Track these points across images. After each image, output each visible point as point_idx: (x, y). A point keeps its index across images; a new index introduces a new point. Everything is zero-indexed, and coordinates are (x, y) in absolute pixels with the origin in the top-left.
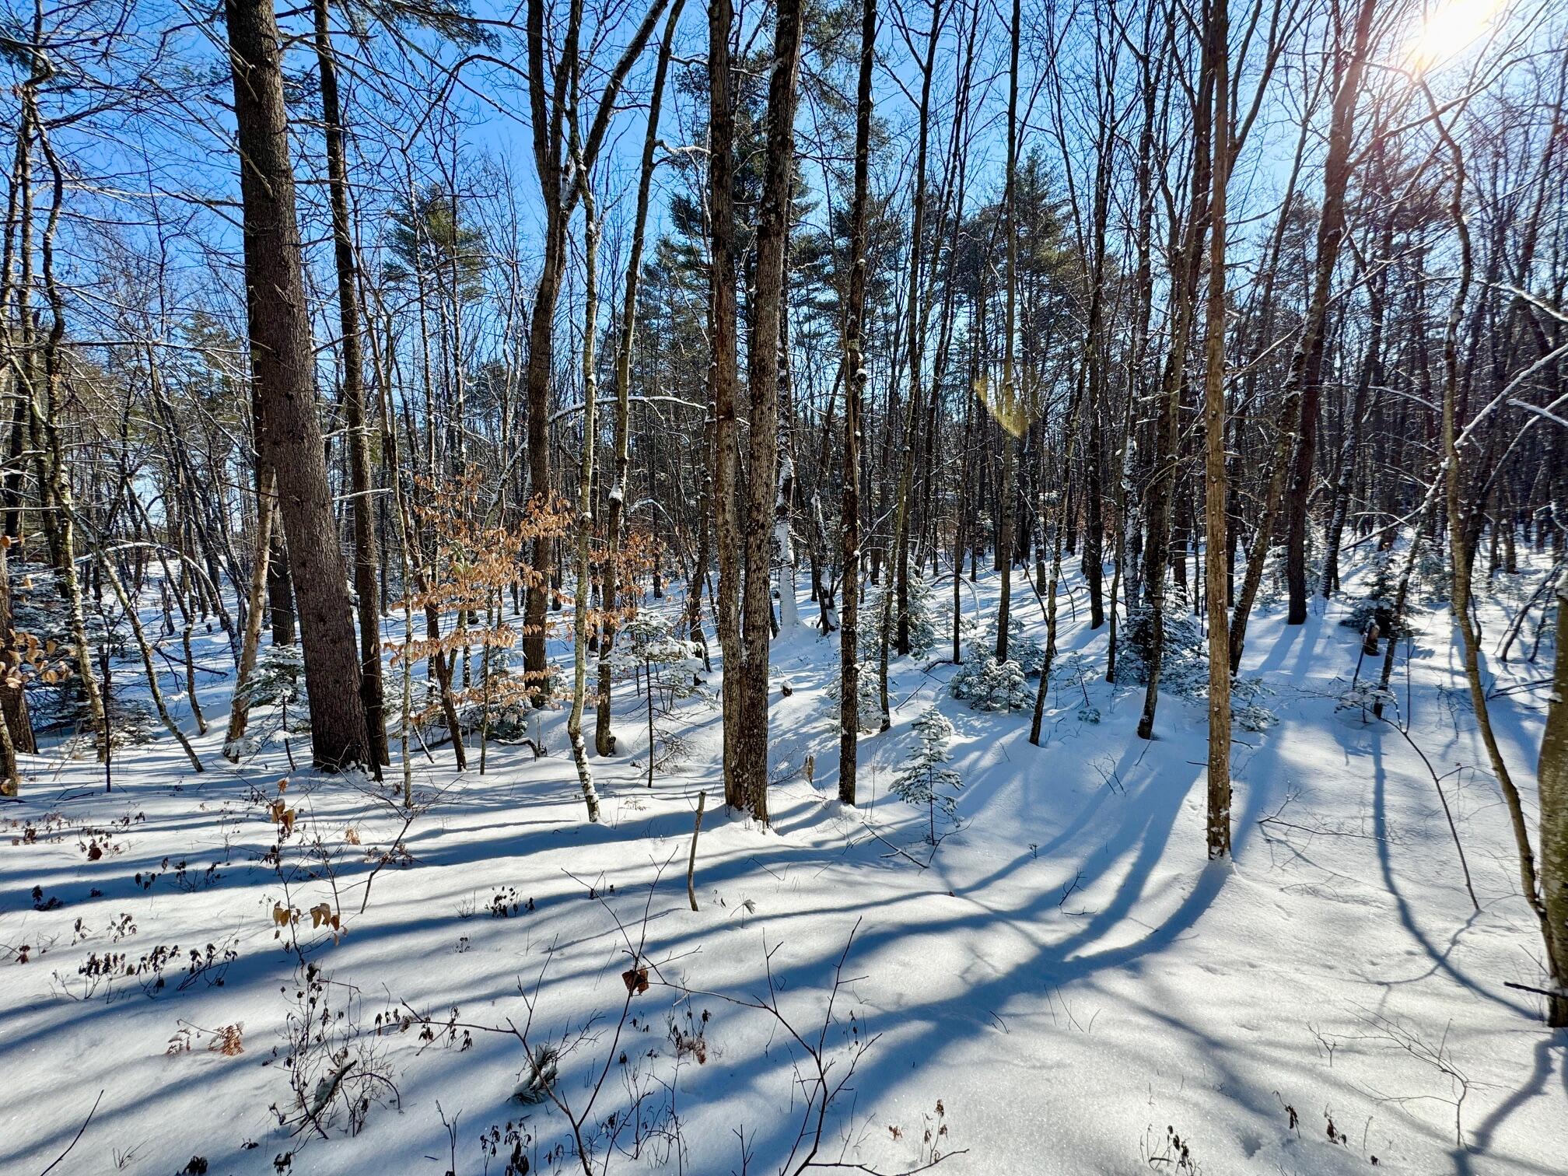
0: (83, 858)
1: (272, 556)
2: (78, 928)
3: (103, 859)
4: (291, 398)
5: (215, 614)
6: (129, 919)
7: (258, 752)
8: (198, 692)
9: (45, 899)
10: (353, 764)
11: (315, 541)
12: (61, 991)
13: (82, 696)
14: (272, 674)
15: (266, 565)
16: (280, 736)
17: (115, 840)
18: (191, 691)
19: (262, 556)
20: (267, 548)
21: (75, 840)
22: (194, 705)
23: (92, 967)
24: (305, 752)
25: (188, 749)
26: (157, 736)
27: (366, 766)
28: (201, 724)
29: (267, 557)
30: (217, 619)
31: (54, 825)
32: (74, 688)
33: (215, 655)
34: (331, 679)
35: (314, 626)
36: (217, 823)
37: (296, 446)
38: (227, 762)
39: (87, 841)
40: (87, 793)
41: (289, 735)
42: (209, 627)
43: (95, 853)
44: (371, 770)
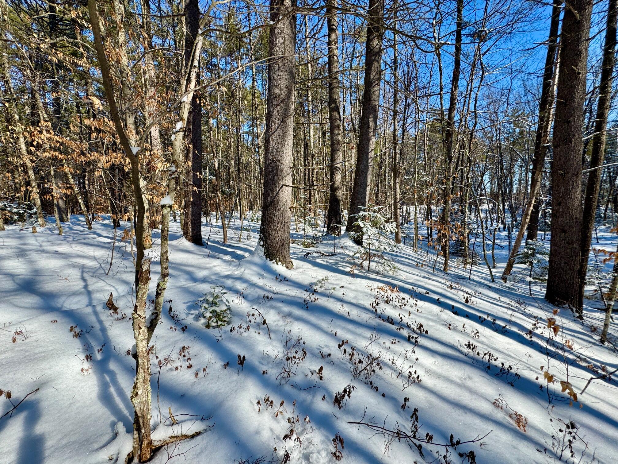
0: (464, 301)
1: (535, 202)
2: (463, 326)
3: (469, 304)
4: (569, 122)
5: (502, 224)
6: (478, 332)
7: (518, 282)
8: (495, 252)
9: (455, 310)
10: (567, 305)
11: (568, 193)
12: (459, 347)
13: (461, 246)
14: (530, 252)
15: (532, 205)
16: (528, 279)
17: (473, 299)
18: (493, 251)
19: (531, 201)
20: (534, 198)
21: (462, 293)
22: (493, 256)
23: (469, 346)
24: (540, 290)
25: (491, 272)
26: (480, 264)
27: (574, 309)
28: (494, 264)
29: (533, 202)
30: (502, 226)
31: (457, 286)
32: (460, 243)
33: (501, 239)
34: (563, 261)
35: (559, 234)
36: (506, 308)
37: (567, 146)
38: (502, 281)
39: (466, 296)
40: (464, 278)
41: (532, 280)
42: (499, 229)
43: (467, 301)
44: (577, 312)
